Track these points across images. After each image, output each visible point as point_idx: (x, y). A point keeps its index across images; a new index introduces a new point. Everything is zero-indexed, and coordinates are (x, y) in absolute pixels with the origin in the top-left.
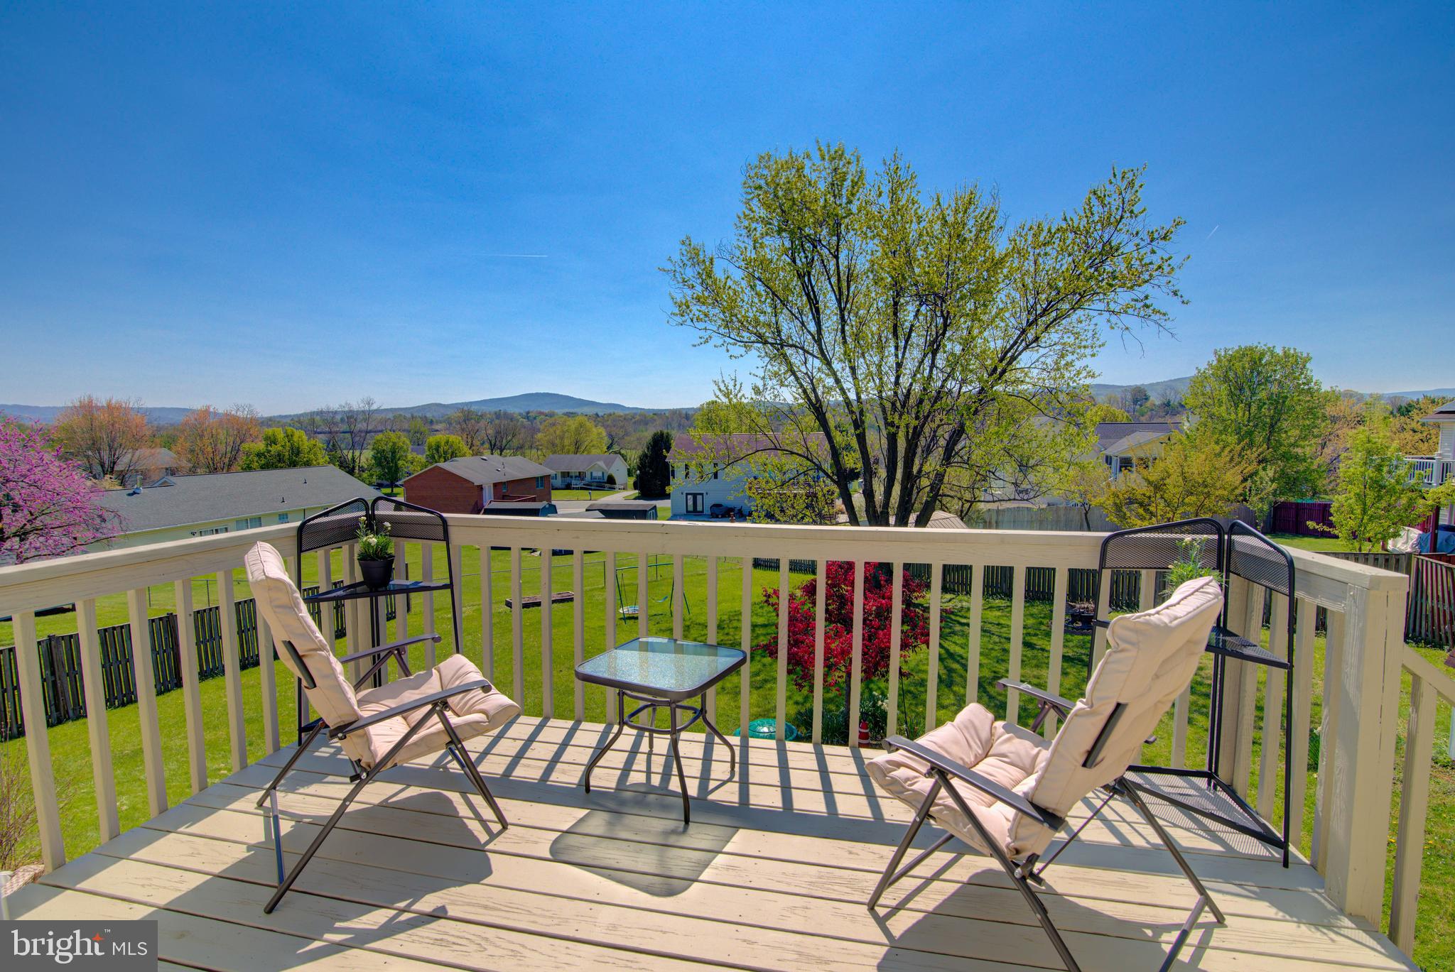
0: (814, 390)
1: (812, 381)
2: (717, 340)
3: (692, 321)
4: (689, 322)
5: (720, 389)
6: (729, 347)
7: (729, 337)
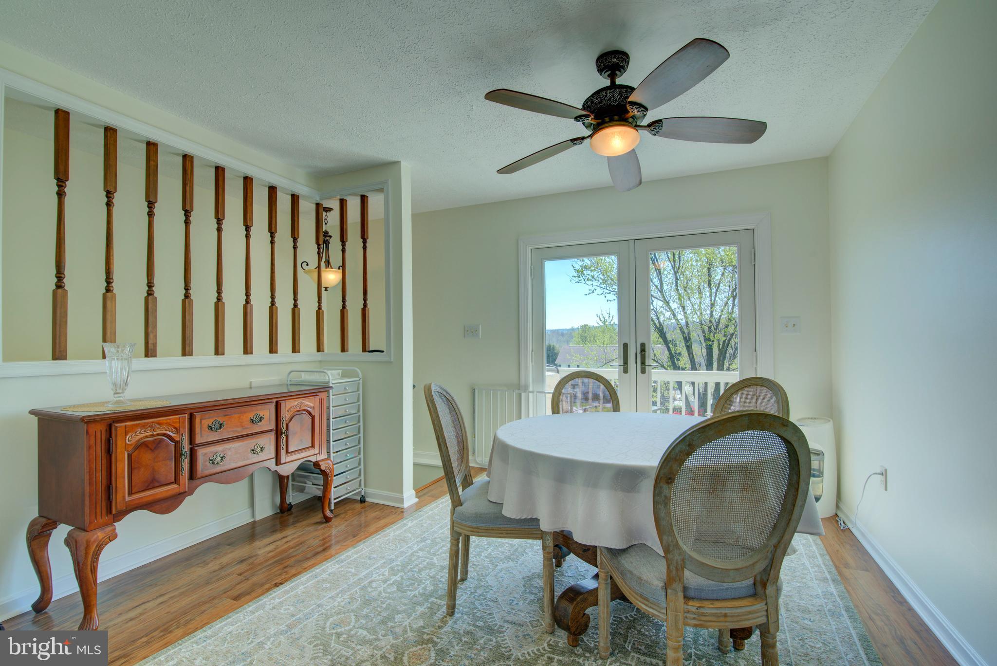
0: (658, 319)
1: (656, 313)
2: (599, 291)
3: (584, 280)
4: (583, 281)
5: (600, 319)
6: (607, 295)
7: (607, 289)
